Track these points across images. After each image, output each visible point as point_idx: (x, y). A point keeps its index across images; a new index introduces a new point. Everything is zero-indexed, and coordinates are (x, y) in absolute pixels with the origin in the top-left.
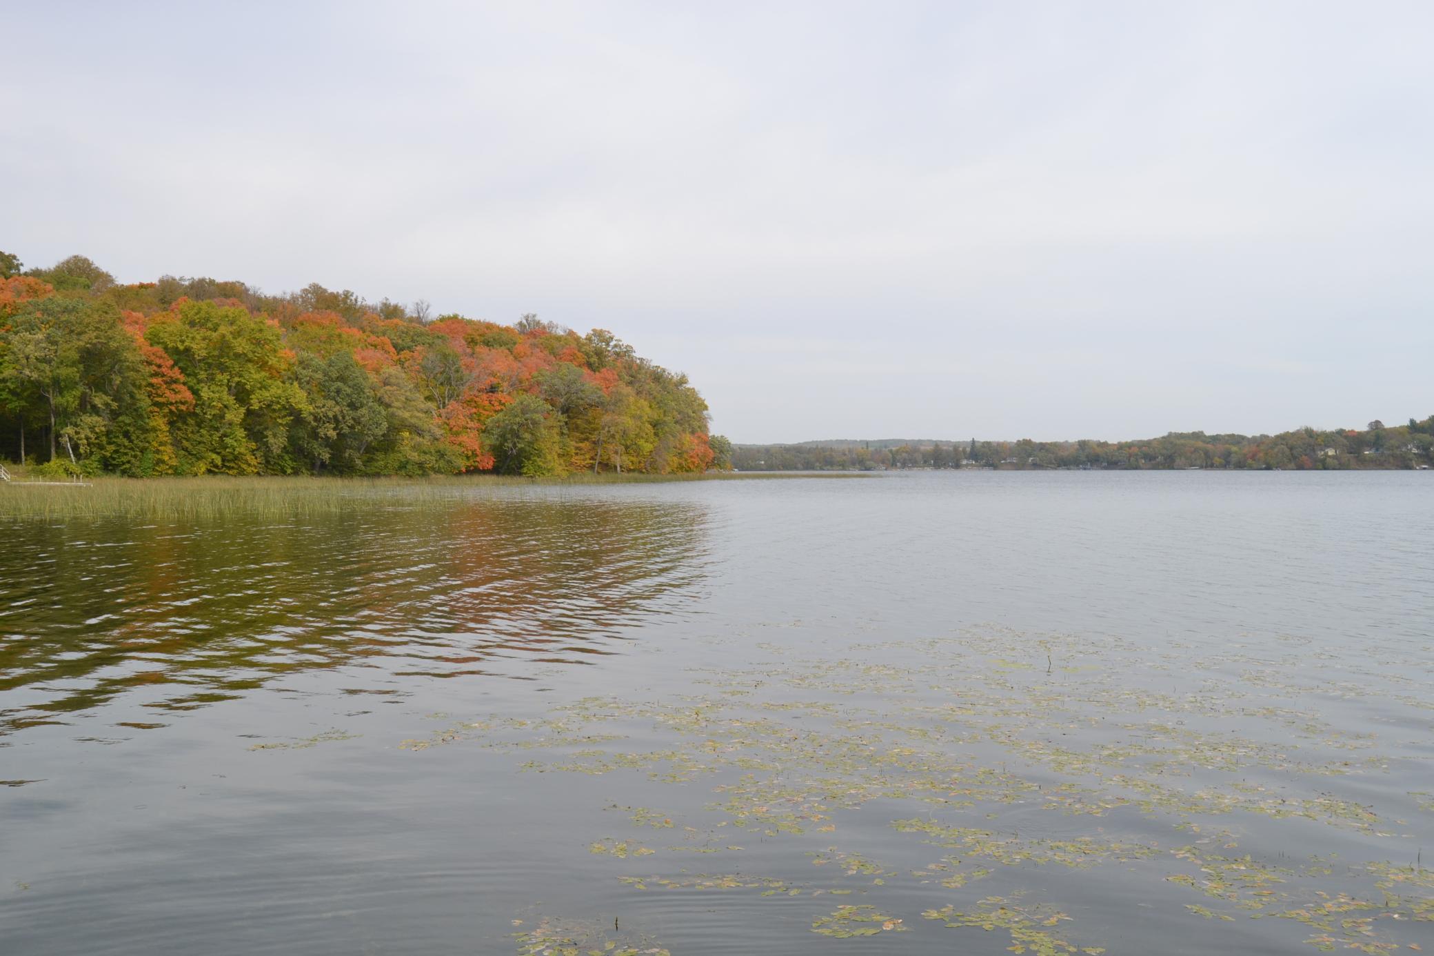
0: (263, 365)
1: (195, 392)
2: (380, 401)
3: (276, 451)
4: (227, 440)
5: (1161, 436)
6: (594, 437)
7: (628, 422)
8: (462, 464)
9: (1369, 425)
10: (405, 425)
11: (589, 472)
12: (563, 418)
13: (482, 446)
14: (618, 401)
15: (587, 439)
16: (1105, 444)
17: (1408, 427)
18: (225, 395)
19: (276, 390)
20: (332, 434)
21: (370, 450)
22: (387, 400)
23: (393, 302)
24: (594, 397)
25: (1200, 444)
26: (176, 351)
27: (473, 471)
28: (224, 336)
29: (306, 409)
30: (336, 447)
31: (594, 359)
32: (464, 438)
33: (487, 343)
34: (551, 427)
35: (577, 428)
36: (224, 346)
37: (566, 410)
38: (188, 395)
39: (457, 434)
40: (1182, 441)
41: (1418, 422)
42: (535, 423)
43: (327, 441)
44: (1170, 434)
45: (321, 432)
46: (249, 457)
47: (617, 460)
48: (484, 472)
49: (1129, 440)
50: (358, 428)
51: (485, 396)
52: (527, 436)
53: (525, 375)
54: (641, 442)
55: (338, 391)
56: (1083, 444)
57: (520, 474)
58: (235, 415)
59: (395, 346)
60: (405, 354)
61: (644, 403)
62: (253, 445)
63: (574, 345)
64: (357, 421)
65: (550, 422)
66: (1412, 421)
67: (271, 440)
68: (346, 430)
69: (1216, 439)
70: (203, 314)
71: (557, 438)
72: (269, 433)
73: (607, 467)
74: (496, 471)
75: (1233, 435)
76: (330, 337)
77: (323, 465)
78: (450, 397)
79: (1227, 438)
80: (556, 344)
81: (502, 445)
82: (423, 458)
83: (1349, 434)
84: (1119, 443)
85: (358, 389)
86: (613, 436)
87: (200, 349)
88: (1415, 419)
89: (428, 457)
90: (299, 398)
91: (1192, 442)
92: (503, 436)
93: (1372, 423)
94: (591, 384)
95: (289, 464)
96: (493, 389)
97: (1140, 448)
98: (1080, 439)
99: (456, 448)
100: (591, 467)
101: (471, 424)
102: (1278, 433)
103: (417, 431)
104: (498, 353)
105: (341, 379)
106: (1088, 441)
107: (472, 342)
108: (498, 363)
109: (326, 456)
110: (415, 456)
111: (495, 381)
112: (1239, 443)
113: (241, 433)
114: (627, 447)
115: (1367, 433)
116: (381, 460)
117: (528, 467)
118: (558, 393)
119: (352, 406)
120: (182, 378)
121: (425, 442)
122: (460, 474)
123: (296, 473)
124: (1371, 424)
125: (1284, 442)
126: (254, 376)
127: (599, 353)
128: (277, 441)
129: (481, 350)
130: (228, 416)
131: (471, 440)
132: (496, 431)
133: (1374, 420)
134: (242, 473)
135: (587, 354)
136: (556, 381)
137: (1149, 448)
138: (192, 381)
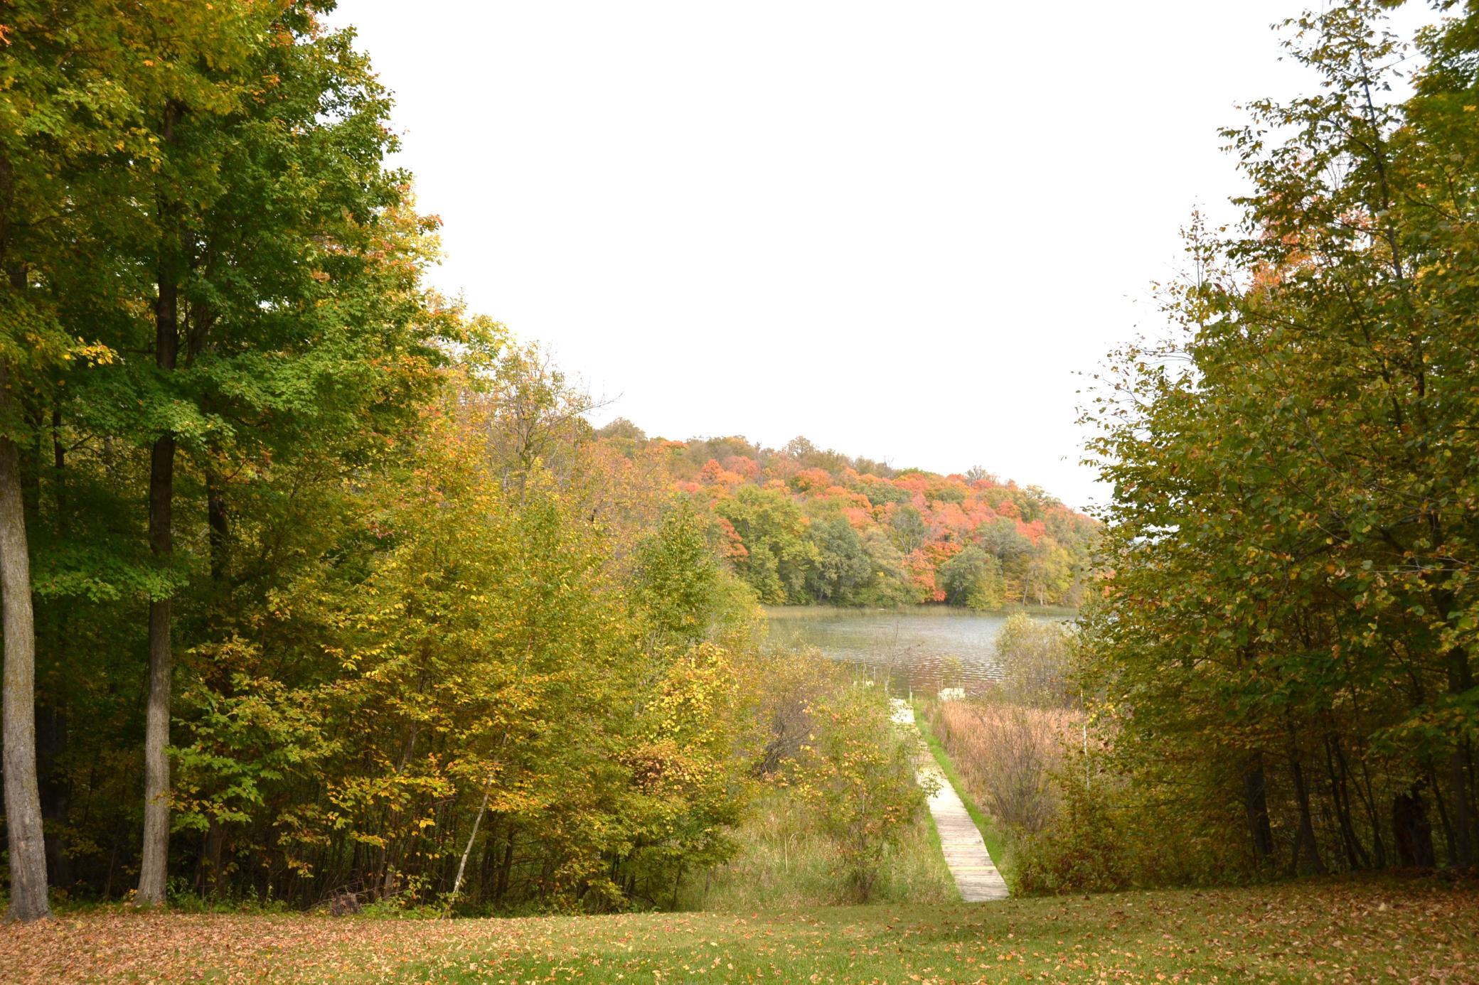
0: (790, 529)
1: (748, 548)
2: (865, 552)
3: (797, 588)
4: (767, 581)
6: (1022, 577)
7: (1050, 567)
8: (922, 598)
10: (881, 568)
11: (1017, 604)
12: (998, 562)
13: (936, 584)
14: (1042, 548)
15: (1018, 578)
18: (767, 551)
19: (798, 547)
20: (834, 576)
21: (857, 586)
22: (870, 550)
23: (866, 458)
24: (1023, 547)
26: (736, 520)
27: (930, 602)
28: (766, 511)
29: (818, 559)
30: (836, 585)
31: (1027, 510)
32: (923, 578)
33: (942, 498)
34: (989, 570)
35: (1010, 570)
36: (764, 517)
37: (1001, 556)
38: (745, 551)
39: (919, 574)
42: (976, 567)
43: (830, 583)
45: (827, 575)
46: (780, 593)
47: (1040, 596)
48: (938, 603)
50: (851, 572)
51: (939, 544)
52: (970, 577)
53: (970, 526)
54: (1060, 582)
55: (839, 546)
57: (965, 605)
58: (772, 564)
59: (871, 500)
60: (879, 508)
61: (1064, 553)
62: (782, 584)
63: (1011, 497)
64: (851, 567)
65: (990, 565)
67: (794, 581)
68: (843, 574)
70: (753, 496)
71: (993, 578)
72: (792, 576)
73: (1032, 600)
74: (947, 602)
76: (831, 506)
77: (825, 596)
78: (914, 546)
80: (997, 497)
81: (952, 583)
82: (895, 594)
85: (852, 544)
86: (1037, 577)
87: (752, 520)
89: (898, 593)
90: (813, 551)
92: (953, 578)
94: (1022, 534)
95: (804, 596)
96: (946, 538)
99: (917, 585)
100: (1020, 600)
101: (929, 566)
103: (889, 573)
104: (951, 507)
105: (840, 538)
107: (930, 496)
108: (949, 515)
109: (829, 592)
110: (889, 592)
111: (947, 532)
113: (776, 576)
114: (1048, 586)
116: (865, 594)
117: (971, 601)
118: (995, 543)
119: (849, 557)
120: (740, 539)
121: (896, 582)
122: (919, 604)
123: (807, 603)
126: (786, 537)
127: (1032, 505)
128: (798, 582)
129: (937, 504)
130: (768, 565)
131: (929, 579)
132: (948, 573)
134: (775, 604)
135: (1021, 506)
136: (995, 533)
138: (745, 541)
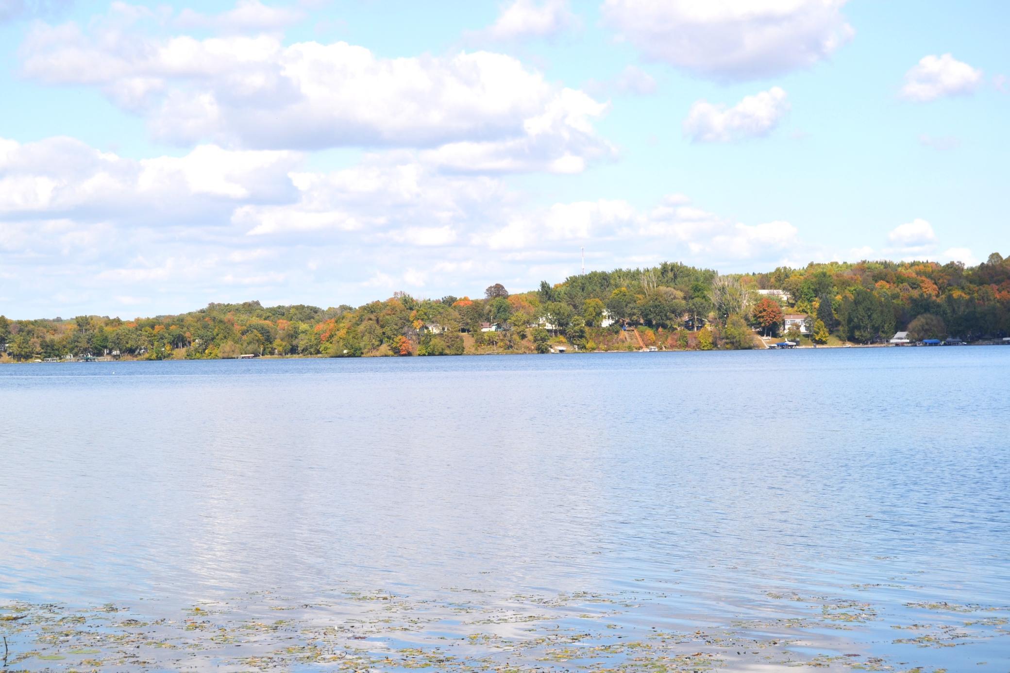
5: (199, 309)
9: (487, 290)
16: (118, 322)
17: (538, 293)
25: (255, 320)
40: (229, 316)
41: (552, 286)
44: (212, 306)
49: (152, 315)
56: (83, 323)
66: (544, 285)
69: (279, 312)
75: (302, 307)
79: (292, 311)
83: (462, 304)
84: (137, 320)
88: (547, 282)
91: (244, 317)
93: (491, 287)
97: (168, 326)
98: (79, 315)
102: (364, 304)
106: (92, 318)
112: (310, 317)
115: (486, 301)
124: (489, 290)
125: (373, 317)
133: (493, 284)
137: (182, 327)
